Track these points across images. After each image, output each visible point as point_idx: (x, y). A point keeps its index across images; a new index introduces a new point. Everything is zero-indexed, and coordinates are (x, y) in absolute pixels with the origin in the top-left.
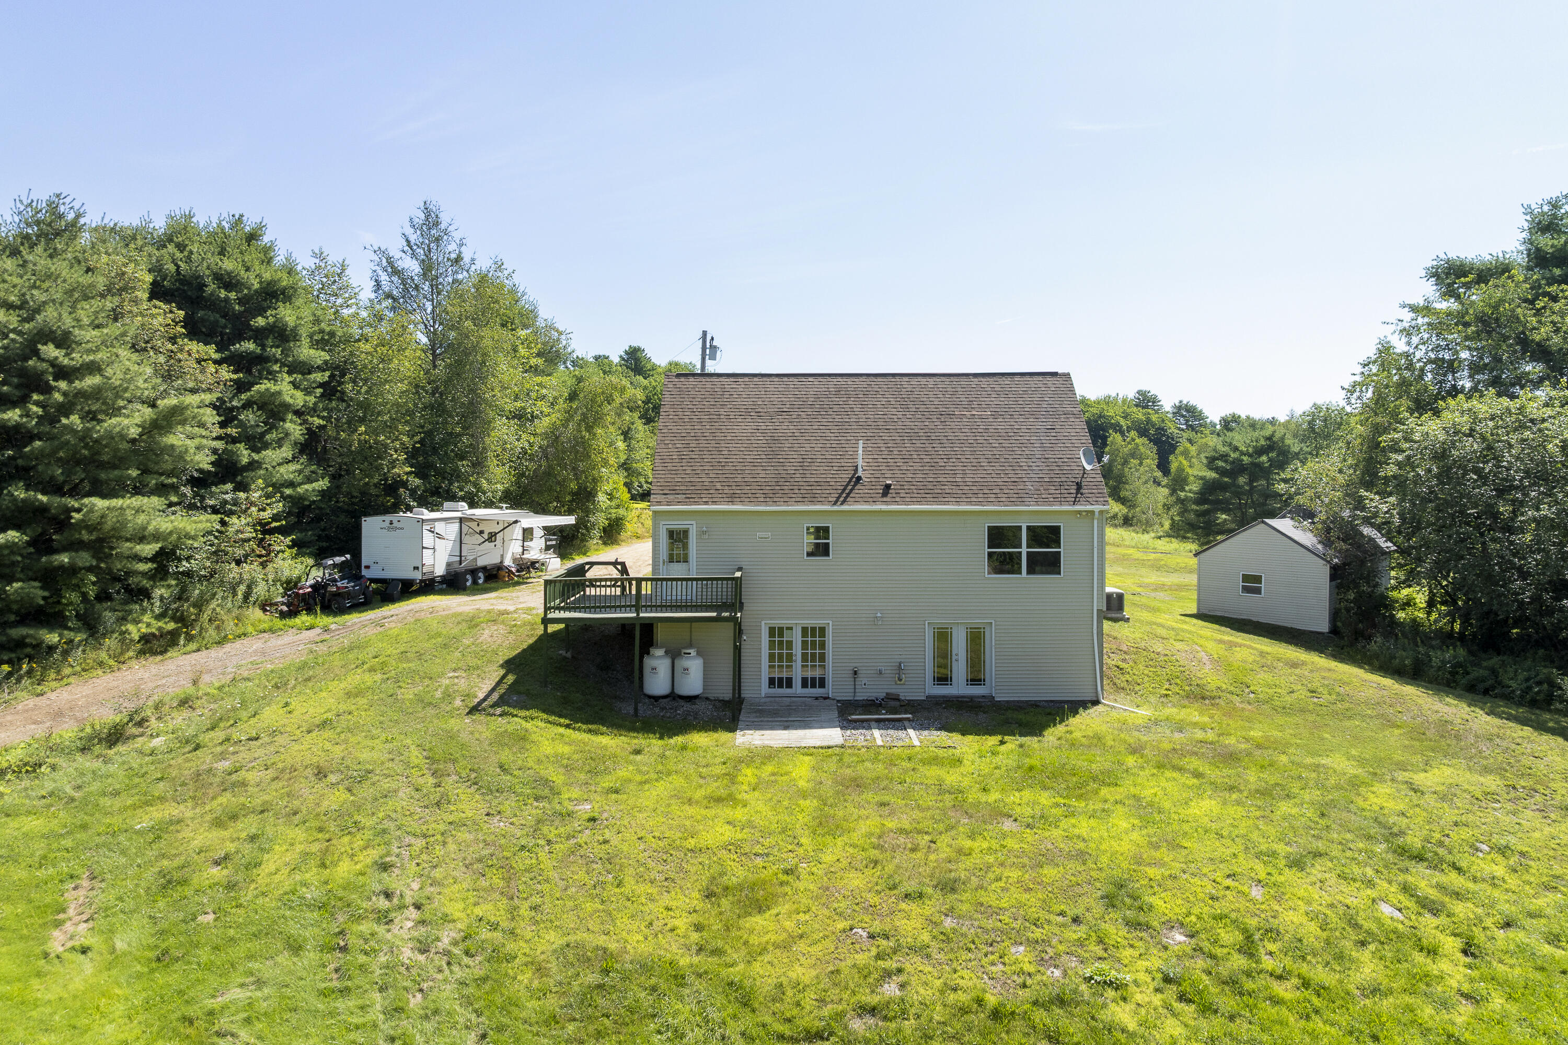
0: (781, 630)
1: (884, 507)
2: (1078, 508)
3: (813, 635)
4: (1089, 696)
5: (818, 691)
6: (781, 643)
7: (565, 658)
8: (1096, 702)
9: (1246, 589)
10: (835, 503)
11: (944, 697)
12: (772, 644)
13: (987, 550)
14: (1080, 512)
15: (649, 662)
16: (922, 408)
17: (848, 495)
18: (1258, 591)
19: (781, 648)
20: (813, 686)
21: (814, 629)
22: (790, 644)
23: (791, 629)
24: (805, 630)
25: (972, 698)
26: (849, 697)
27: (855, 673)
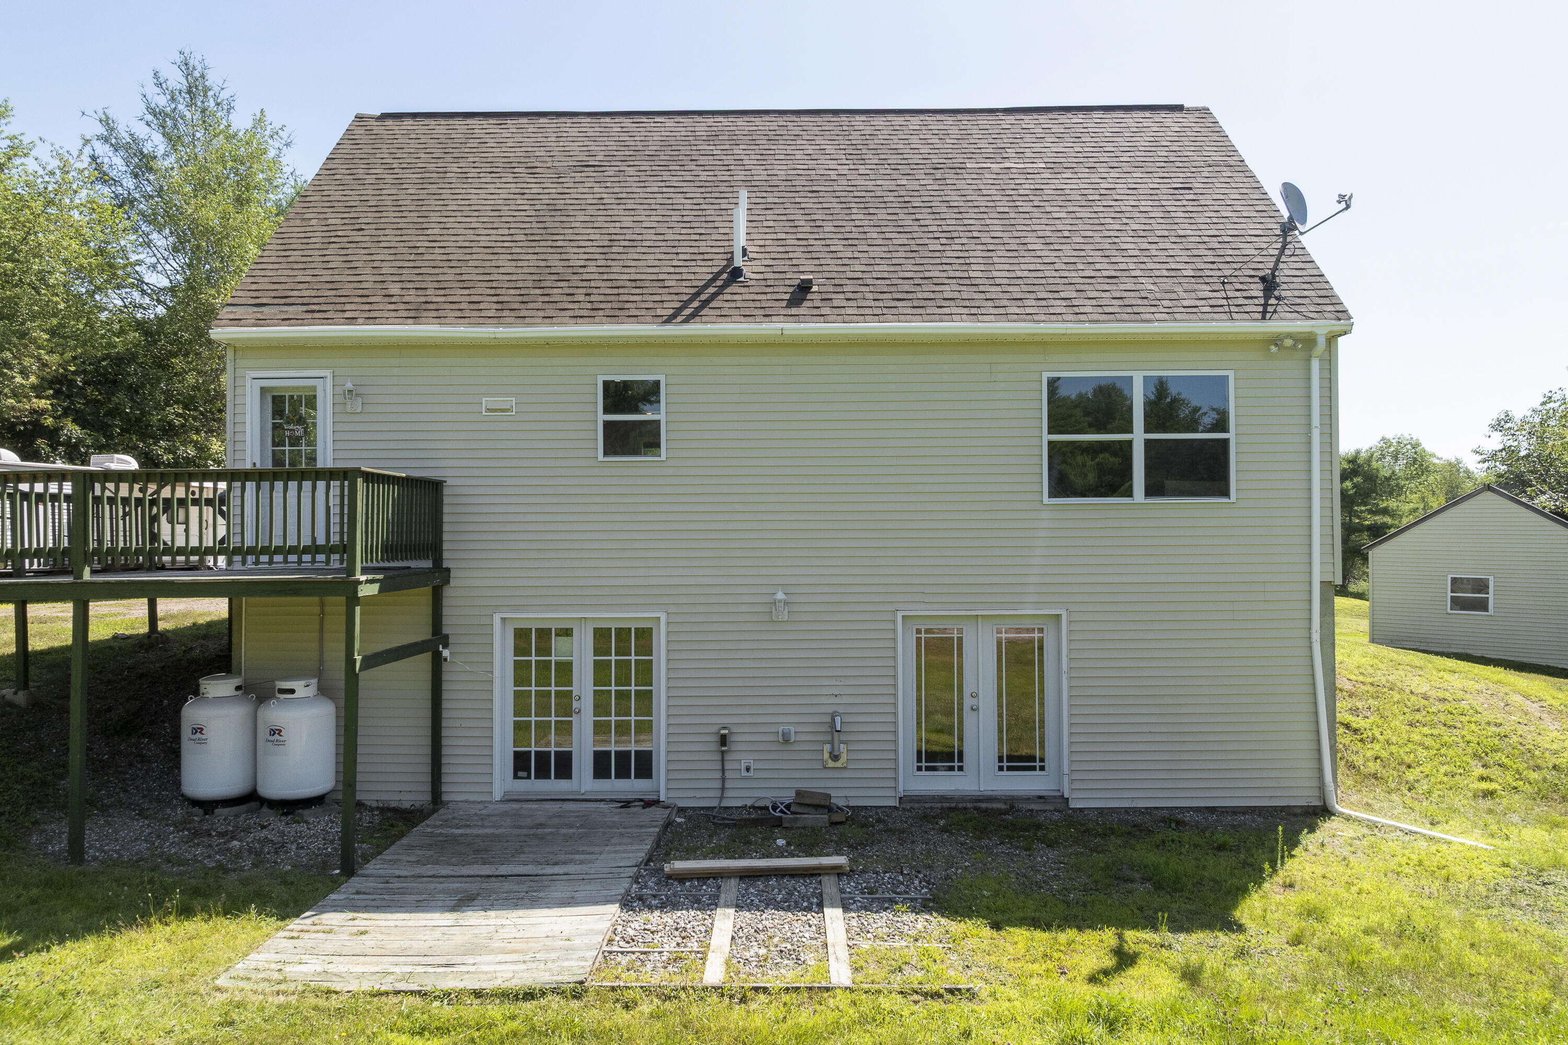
0: (544, 634)
1: (792, 328)
2: (1274, 326)
3: (623, 650)
4: (1304, 797)
5: (633, 786)
6: (544, 667)
7: (11, 704)
8: (1324, 811)
9: (1458, 603)
10: (669, 320)
11: (943, 798)
12: (521, 673)
13: (1047, 437)
14: (1276, 340)
15: (192, 713)
16: (894, 159)
17: (705, 304)
18: (1482, 605)
19: (543, 680)
20: (623, 773)
21: (623, 634)
22: (565, 669)
23: (567, 632)
24: (601, 635)
25: (1012, 803)
26: (706, 798)
27: (724, 740)
